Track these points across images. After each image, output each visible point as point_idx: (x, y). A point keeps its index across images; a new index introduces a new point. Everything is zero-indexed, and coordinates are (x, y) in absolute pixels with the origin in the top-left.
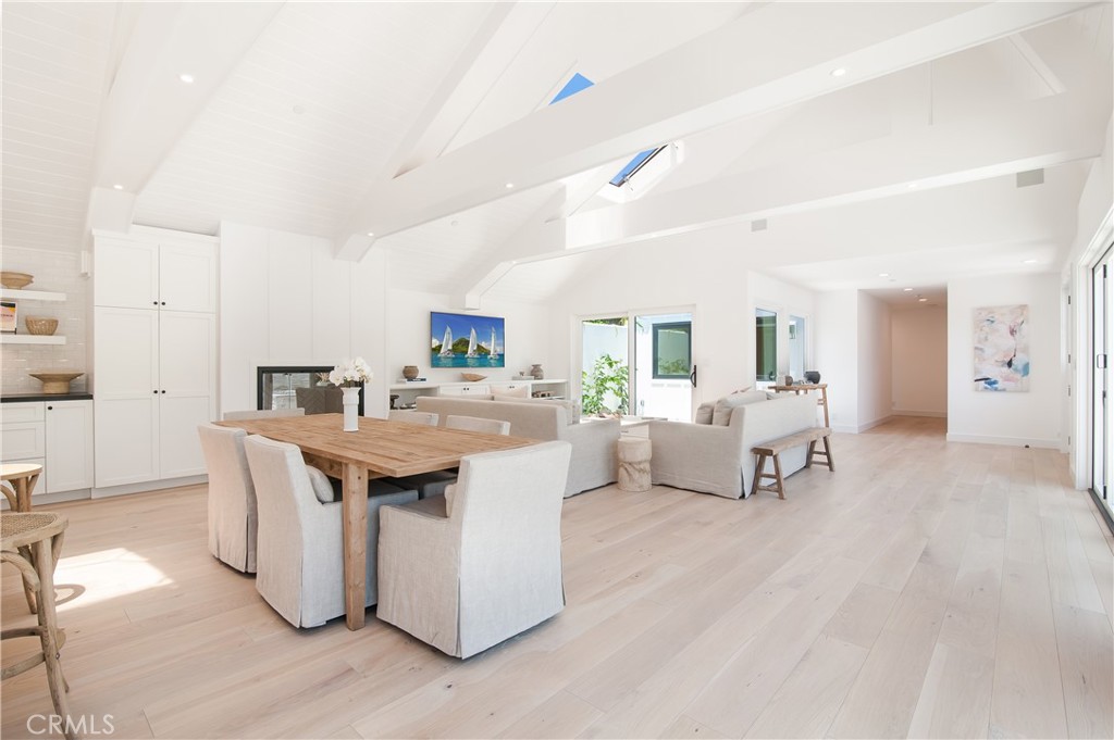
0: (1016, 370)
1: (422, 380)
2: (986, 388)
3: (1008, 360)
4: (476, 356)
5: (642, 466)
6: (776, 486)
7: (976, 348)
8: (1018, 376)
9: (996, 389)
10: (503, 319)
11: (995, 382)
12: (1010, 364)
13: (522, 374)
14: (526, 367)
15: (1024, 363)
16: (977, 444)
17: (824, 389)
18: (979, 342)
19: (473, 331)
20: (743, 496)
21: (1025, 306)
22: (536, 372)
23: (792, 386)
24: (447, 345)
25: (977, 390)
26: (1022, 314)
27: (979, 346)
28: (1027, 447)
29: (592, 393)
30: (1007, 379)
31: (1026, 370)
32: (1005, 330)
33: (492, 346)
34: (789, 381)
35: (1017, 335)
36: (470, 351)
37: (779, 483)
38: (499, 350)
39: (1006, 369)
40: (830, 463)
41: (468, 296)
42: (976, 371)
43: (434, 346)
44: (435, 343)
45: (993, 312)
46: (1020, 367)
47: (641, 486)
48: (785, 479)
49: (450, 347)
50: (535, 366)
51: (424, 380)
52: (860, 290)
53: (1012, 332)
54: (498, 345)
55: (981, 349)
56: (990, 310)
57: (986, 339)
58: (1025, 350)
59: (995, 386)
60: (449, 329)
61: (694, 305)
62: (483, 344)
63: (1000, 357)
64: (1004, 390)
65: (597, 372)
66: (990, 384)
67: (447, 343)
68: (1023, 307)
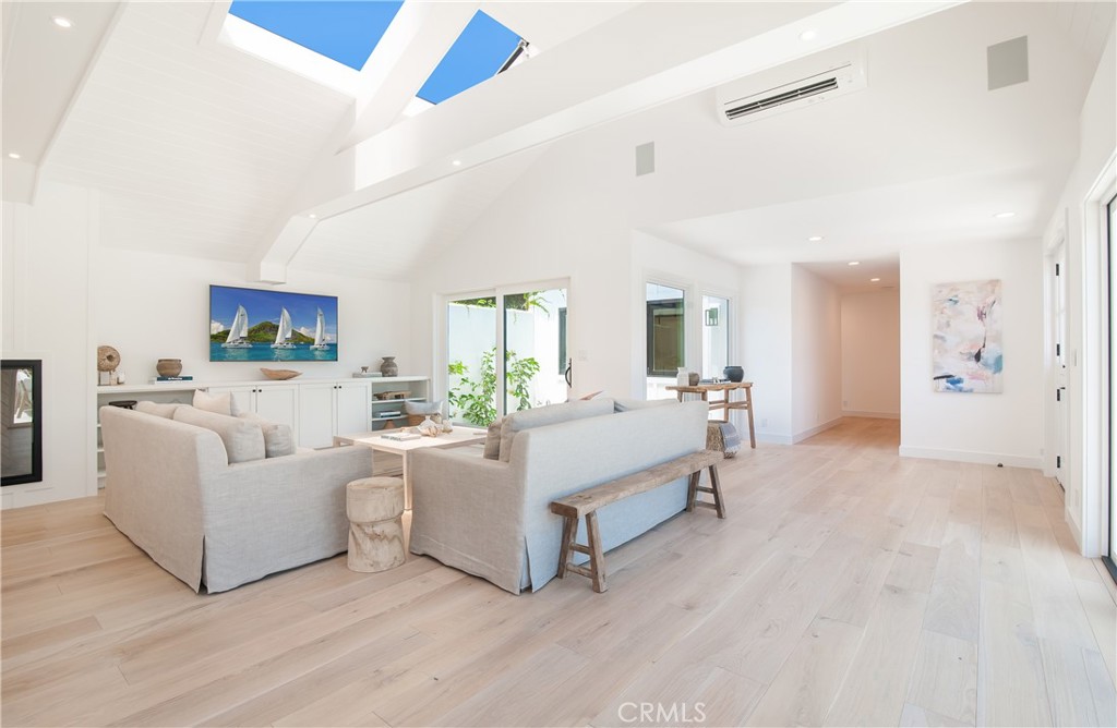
0: (986, 365)
1: (185, 378)
2: (948, 388)
3: (975, 351)
4: (290, 346)
5: (378, 530)
6: (589, 567)
7: (936, 336)
8: (989, 373)
9: (961, 390)
10: (336, 298)
11: (959, 381)
12: (978, 357)
13: (364, 369)
14: (373, 360)
15: (996, 355)
16: (936, 461)
17: (748, 389)
18: (939, 328)
19: (285, 311)
20: (529, 589)
21: (997, 281)
22: (387, 367)
23: (699, 385)
24: (239, 329)
25: (936, 391)
26: (993, 292)
27: (939, 333)
28: (1000, 466)
29: (479, 391)
30: (974, 377)
31: (998, 365)
32: (973, 314)
33: (318, 334)
34: (694, 380)
35: (987, 320)
36: (279, 339)
37: (593, 561)
38: (329, 338)
39: (973, 363)
40: (718, 506)
41: (263, 264)
42: (936, 366)
43: (214, 332)
44: (218, 328)
45: (957, 290)
46: (991, 361)
47: (375, 564)
48: (605, 554)
49: (244, 334)
50: (386, 359)
51: (191, 378)
52: (794, 264)
53: (981, 315)
54: (327, 331)
55: (942, 338)
56: (953, 287)
57: (948, 325)
58: (998, 338)
59: (959, 385)
60: (242, 310)
61: (569, 278)
62: (303, 331)
63: (965, 348)
64: (971, 391)
65: (486, 366)
66: (953, 383)
67: (240, 327)
68: (994, 283)
